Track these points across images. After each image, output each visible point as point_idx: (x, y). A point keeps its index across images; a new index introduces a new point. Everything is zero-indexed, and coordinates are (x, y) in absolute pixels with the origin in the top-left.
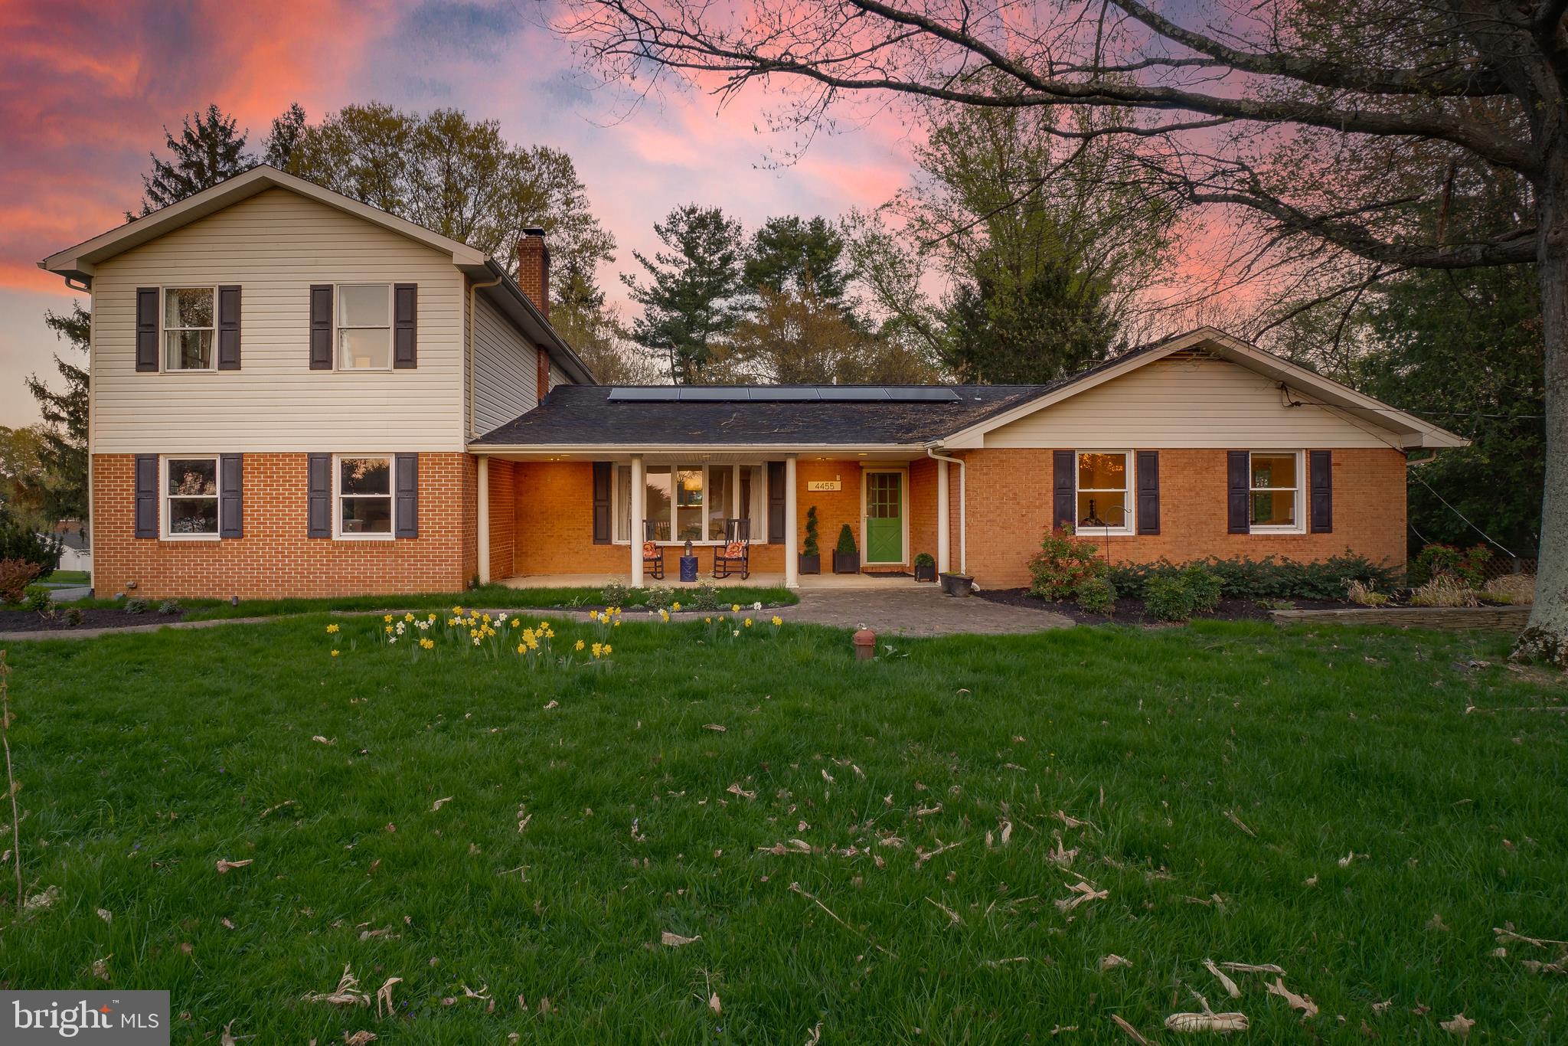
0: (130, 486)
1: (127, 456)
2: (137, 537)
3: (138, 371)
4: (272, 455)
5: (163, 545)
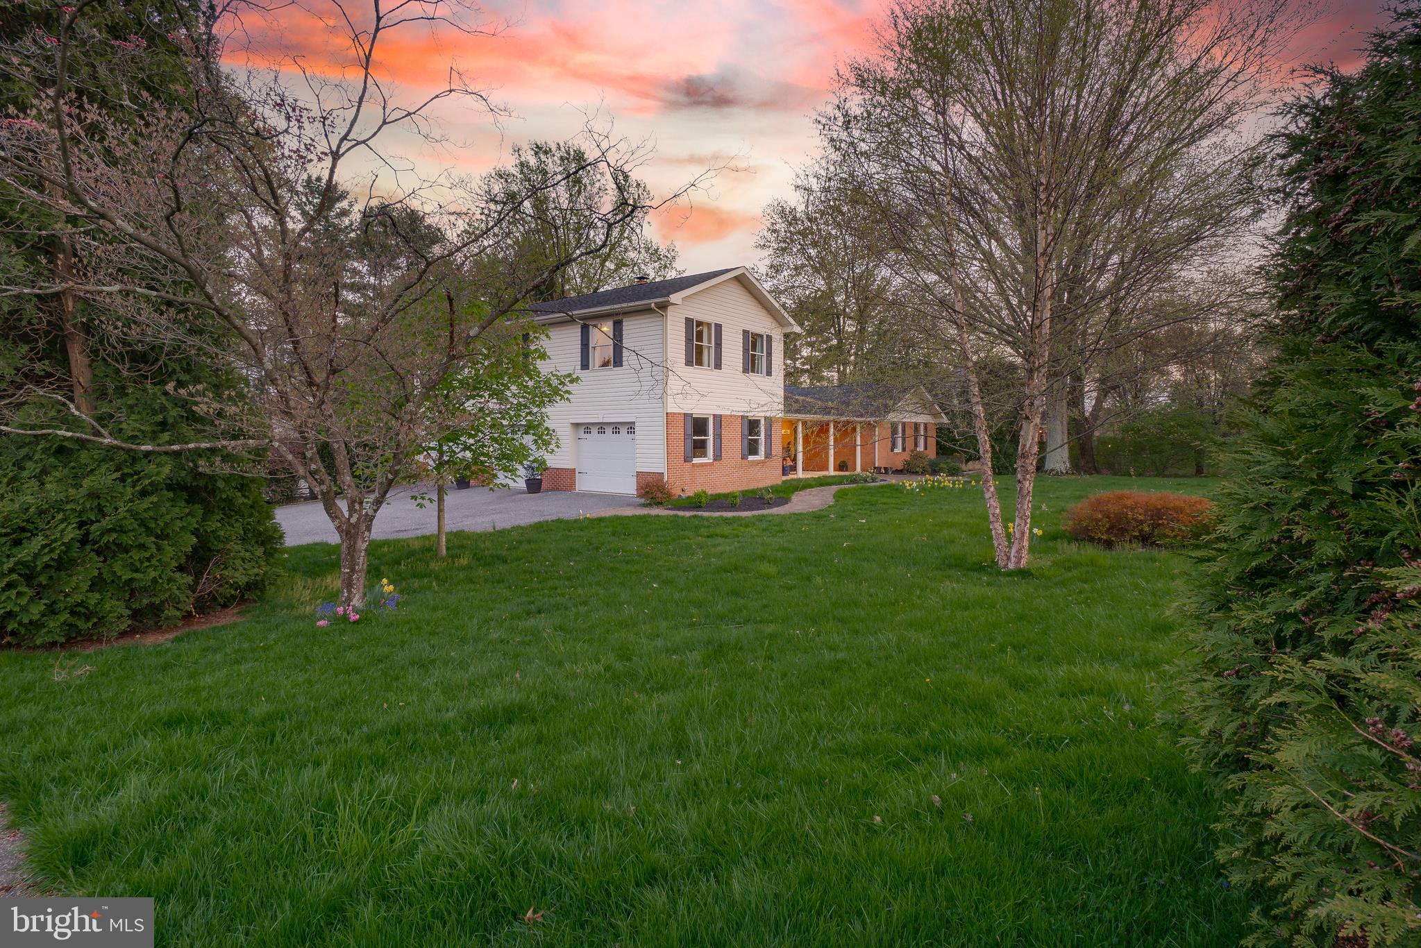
0: (682, 431)
2: (684, 461)
5: (694, 465)
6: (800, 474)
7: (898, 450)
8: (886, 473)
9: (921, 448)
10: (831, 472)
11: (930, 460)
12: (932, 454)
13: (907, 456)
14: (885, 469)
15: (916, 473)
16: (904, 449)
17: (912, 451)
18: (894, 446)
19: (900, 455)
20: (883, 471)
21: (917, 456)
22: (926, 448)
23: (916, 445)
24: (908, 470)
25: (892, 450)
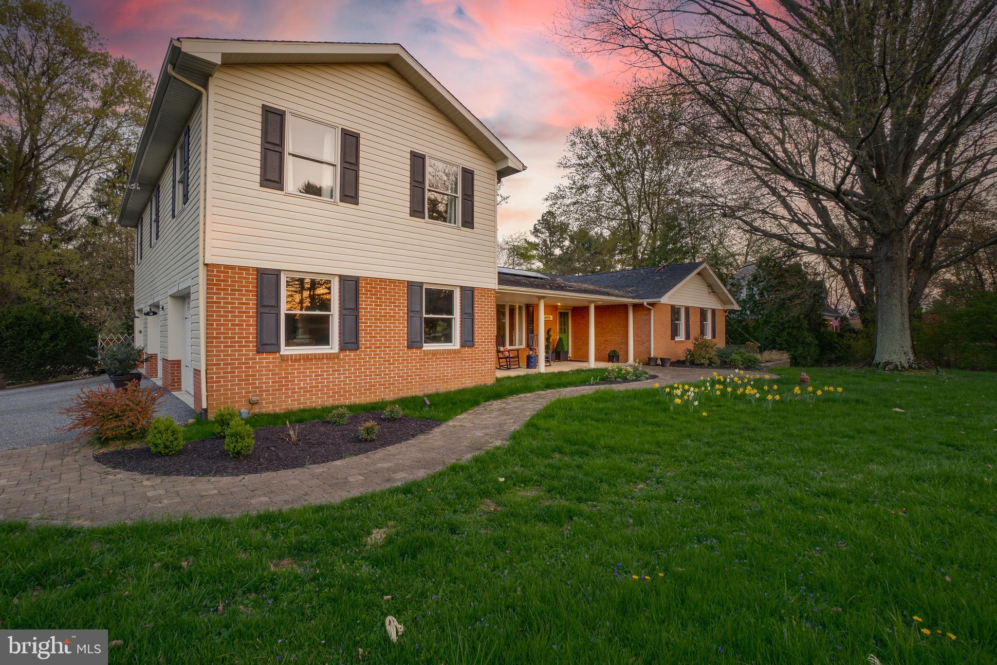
0: (251, 301)
1: (247, 269)
2: (259, 352)
3: (261, 186)
4: (381, 280)
5: (284, 359)
6: (542, 367)
7: (681, 337)
8: (663, 365)
9: (709, 337)
10: (592, 364)
11: (719, 350)
12: (720, 343)
13: (690, 345)
14: (662, 359)
15: (701, 365)
16: (688, 337)
17: (696, 339)
18: (675, 332)
19: (682, 344)
20: (659, 362)
21: (702, 345)
22: (714, 336)
23: (703, 332)
24: (690, 362)
25: (673, 338)
